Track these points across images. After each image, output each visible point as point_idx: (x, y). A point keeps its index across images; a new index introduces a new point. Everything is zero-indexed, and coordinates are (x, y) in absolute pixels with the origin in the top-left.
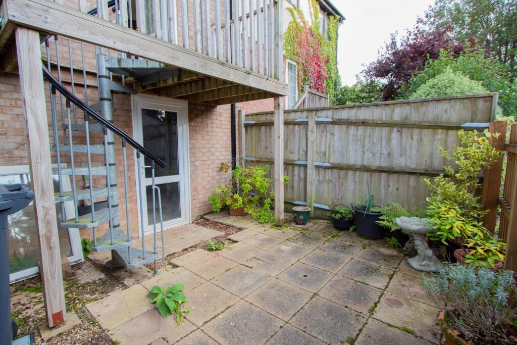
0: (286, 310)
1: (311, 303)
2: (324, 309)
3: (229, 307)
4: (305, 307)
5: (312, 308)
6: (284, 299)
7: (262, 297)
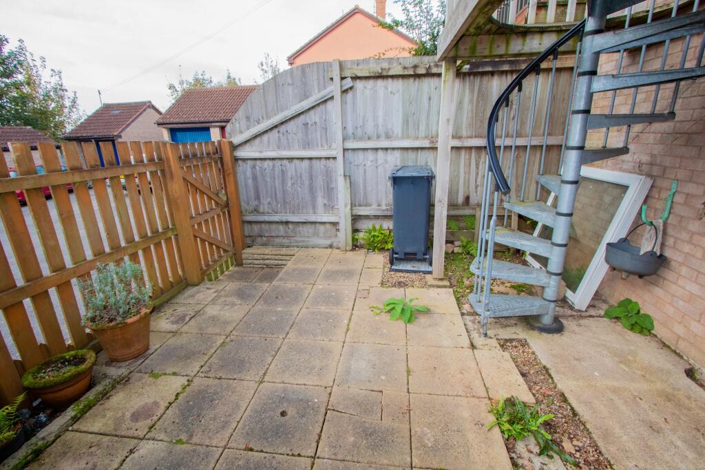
0: (290, 348)
1: (264, 366)
2: (248, 365)
3: (348, 330)
4: (270, 359)
5: (262, 360)
6: (298, 360)
7: (325, 352)
